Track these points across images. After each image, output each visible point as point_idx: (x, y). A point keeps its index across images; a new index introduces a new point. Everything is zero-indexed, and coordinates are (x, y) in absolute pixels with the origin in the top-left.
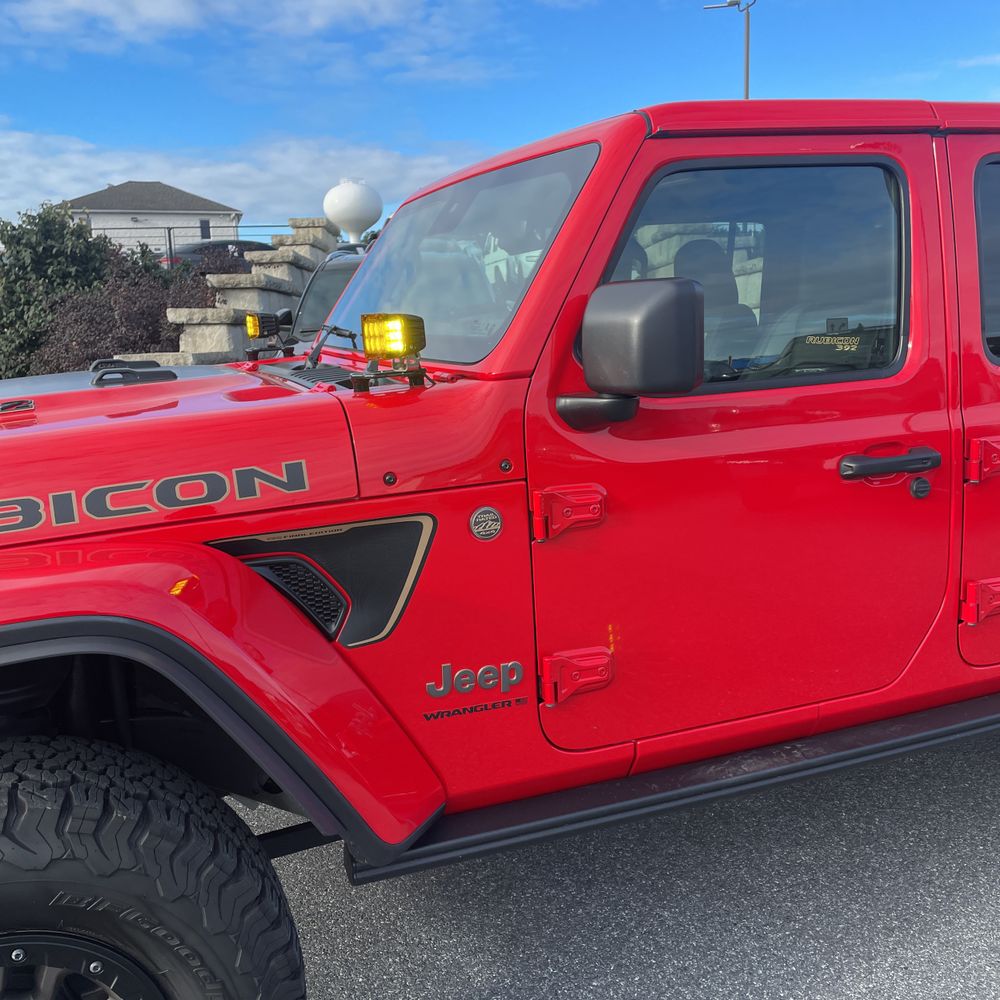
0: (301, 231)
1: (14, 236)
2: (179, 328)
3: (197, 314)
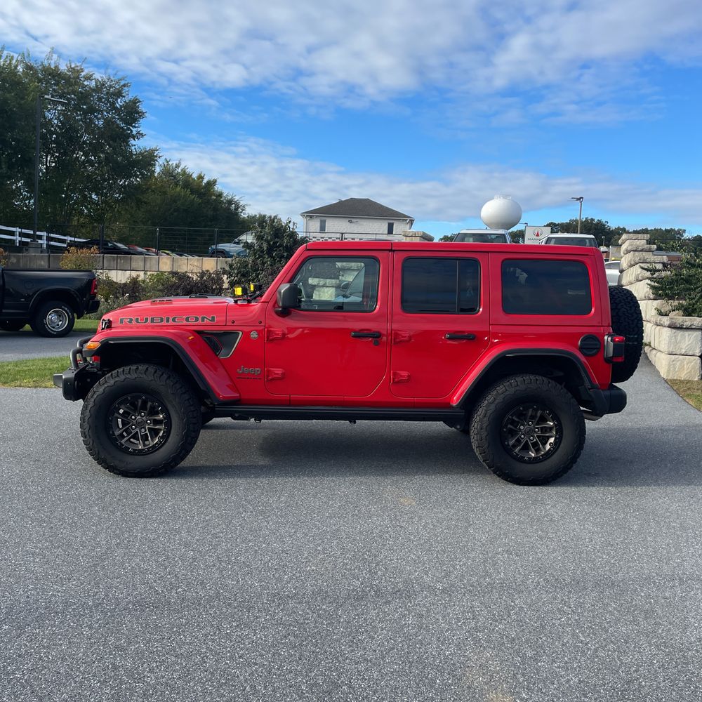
0: (408, 238)
1: (260, 236)
2: (314, 287)
3: (322, 282)
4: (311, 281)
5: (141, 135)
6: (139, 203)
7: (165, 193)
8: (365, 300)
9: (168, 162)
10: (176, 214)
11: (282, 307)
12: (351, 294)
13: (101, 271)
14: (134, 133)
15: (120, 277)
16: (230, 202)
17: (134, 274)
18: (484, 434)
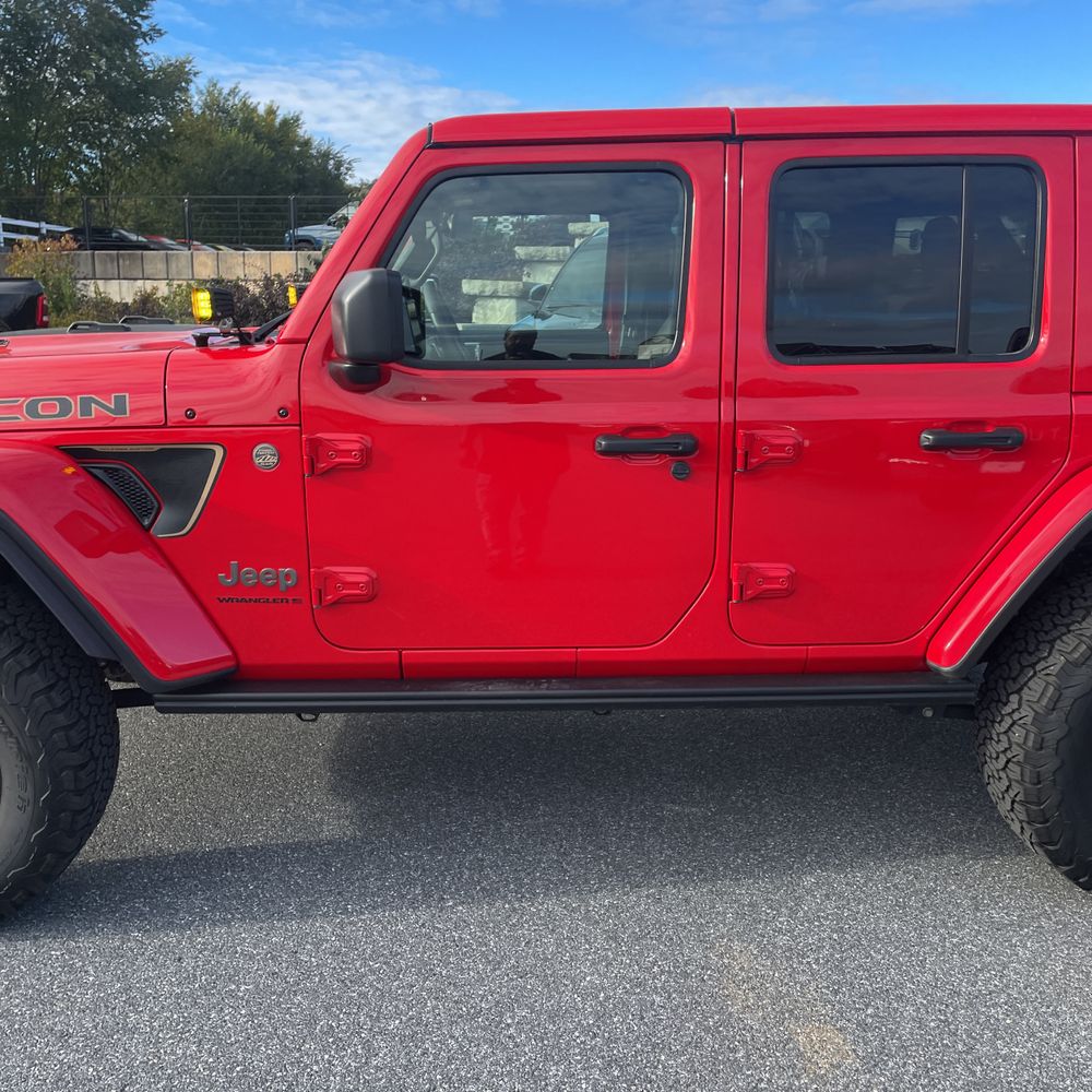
4: (469, 287)
5: (156, 32)
6: (165, 159)
7: (209, 143)
8: (610, 322)
9: (215, 85)
10: (232, 178)
11: (351, 358)
12: (553, 309)
13: (84, 282)
14: (145, 28)
15: (122, 292)
16: (326, 156)
17: (149, 285)
18: (1049, 765)
